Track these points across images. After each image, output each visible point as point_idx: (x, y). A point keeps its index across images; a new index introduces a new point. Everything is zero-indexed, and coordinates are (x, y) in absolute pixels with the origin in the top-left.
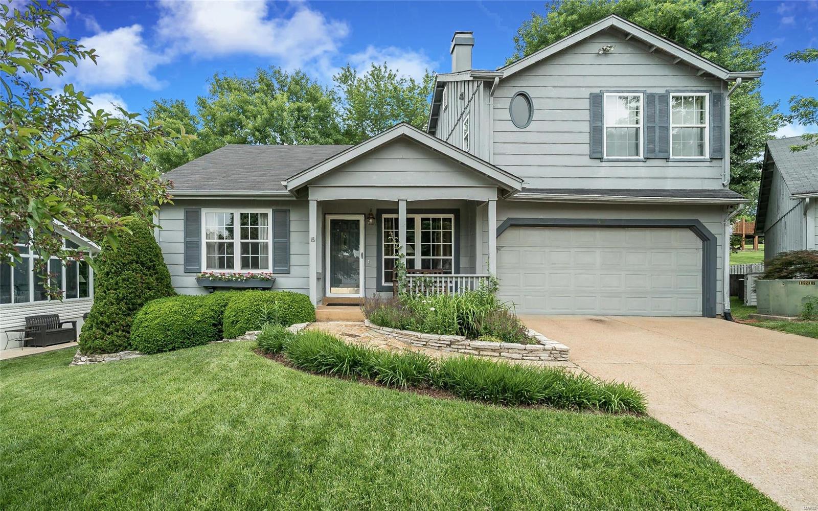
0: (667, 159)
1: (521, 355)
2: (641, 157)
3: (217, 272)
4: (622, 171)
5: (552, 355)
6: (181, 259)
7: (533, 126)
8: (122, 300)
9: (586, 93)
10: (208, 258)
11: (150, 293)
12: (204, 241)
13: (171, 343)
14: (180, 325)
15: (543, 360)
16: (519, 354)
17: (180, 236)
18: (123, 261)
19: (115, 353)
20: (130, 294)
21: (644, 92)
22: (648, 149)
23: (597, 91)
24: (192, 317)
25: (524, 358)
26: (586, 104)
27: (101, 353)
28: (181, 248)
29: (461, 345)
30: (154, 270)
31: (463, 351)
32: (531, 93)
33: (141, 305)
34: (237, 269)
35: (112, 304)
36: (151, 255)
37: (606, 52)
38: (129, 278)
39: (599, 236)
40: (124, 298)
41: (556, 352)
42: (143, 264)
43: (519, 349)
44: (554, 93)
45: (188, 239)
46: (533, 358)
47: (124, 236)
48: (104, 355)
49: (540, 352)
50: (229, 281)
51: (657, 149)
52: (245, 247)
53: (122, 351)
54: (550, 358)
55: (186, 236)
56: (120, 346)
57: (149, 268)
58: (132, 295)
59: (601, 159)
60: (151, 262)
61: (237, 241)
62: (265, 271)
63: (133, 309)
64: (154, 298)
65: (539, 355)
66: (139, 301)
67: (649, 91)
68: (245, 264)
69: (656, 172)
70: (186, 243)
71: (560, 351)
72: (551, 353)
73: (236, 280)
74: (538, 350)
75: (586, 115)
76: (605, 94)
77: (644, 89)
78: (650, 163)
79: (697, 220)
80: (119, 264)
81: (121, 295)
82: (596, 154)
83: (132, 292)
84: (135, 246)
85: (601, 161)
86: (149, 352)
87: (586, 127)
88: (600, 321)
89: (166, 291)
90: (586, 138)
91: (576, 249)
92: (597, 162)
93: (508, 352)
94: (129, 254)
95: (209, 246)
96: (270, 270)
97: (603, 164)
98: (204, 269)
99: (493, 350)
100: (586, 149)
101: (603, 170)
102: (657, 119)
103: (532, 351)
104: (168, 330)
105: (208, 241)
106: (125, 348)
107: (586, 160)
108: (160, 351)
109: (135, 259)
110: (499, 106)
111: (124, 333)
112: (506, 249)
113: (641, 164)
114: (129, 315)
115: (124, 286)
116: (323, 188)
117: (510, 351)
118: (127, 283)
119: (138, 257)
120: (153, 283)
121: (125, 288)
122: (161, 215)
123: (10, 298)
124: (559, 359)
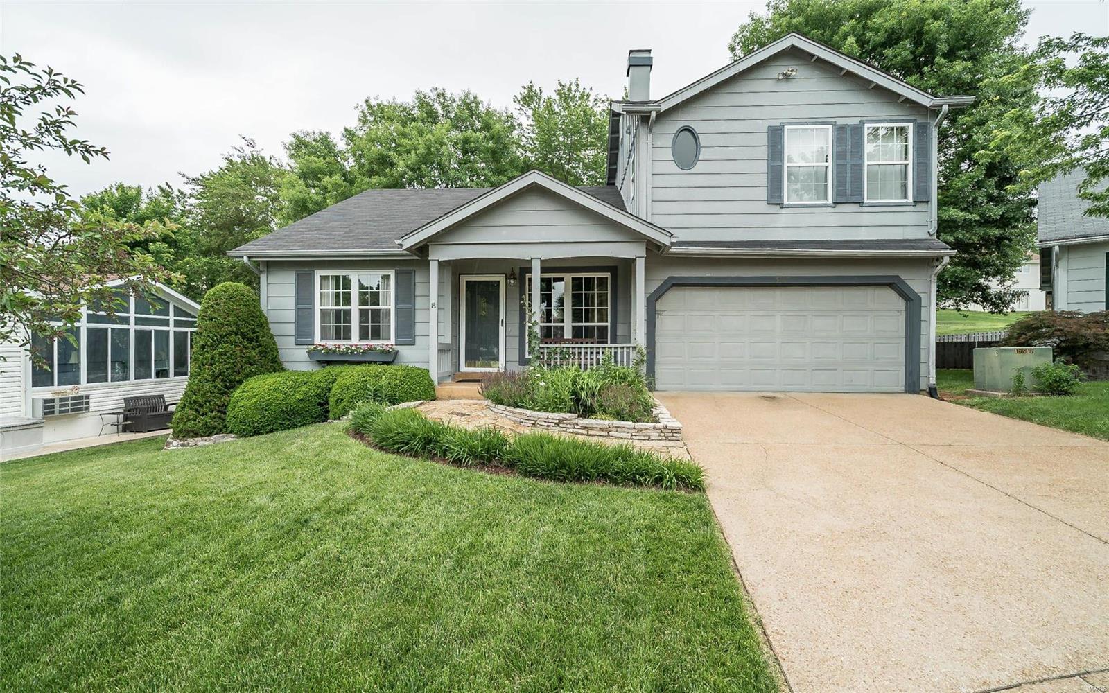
0: (861, 203)
1: (630, 435)
2: (830, 202)
3: (331, 343)
4: (807, 220)
5: (662, 434)
6: (291, 329)
7: (699, 167)
8: (218, 377)
9: (763, 126)
10: (322, 328)
11: (249, 369)
12: (318, 308)
13: (269, 425)
14: (280, 404)
15: (652, 440)
16: (628, 433)
17: (291, 303)
18: (221, 333)
19: (208, 436)
20: (227, 369)
21: (834, 124)
22: (838, 193)
23: (776, 123)
24: (293, 395)
25: (634, 437)
26: (763, 139)
27: (193, 437)
28: (291, 316)
29: (570, 424)
30: (257, 342)
31: (571, 430)
32: (697, 128)
33: (240, 382)
34: (355, 340)
35: (207, 381)
36: (253, 325)
37: (787, 77)
38: (226, 352)
39: (779, 295)
40: (220, 374)
41: (668, 431)
42: (243, 336)
43: (629, 428)
44: (724, 127)
45: (300, 306)
46: (643, 438)
47: (222, 304)
48: (196, 439)
49: (650, 431)
50: (344, 354)
51: (849, 191)
52: (363, 314)
53: (217, 433)
54: (660, 438)
55: (297, 303)
56: (214, 428)
57: (250, 340)
58: (230, 371)
59: (781, 205)
60: (253, 333)
61: (355, 307)
62: (386, 342)
63: (231, 386)
64: (255, 374)
65: (648, 434)
66: (237, 378)
67: (840, 122)
68: (364, 335)
69: (849, 219)
70: (298, 310)
71: (672, 430)
72: (662, 432)
73: (352, 353)
74: (647, 429)
75: (763, 153)
76: (786, 127)
77: (834, 120)
78: (840, 208)
79: (897, 276)
80: (216, 336)
81: (217, 371)
82: (775, 198)
83: (229, 368)
85: (781, 208)
86: (244, 434)
87: (763, 166)
88: (773, 398)
89: (271, 366)
90: (763, 180)
91: (752, 313)
92: (776, 209)
93: (617, 431)
94: (227, 325)
95: (324, 314)
96: (393, 341)
97: (784, 211)
98: (317, 339)
99: (602, 429)
100: (763, 193)
101: (784, 217)
102: (849, 156)
103: (641, 430)
104: (266, 410)
105: (322, 308)
106: (220, 431)
107: (763, 207)
108: (256, 433)
109: (235, 329)
110: (659, 144)
111: (219, 414)
112: (669, 314)
113: (830, 210)
114: (225, 393)
115: (221, 360)
116: (444, 246)
117: (619, 429)
118: (225, 357)
119: (238, 328)
120: (255, 357)
121: (222, 363)
122: (269, 278)
123: (107, 376)
124: (670, 438)
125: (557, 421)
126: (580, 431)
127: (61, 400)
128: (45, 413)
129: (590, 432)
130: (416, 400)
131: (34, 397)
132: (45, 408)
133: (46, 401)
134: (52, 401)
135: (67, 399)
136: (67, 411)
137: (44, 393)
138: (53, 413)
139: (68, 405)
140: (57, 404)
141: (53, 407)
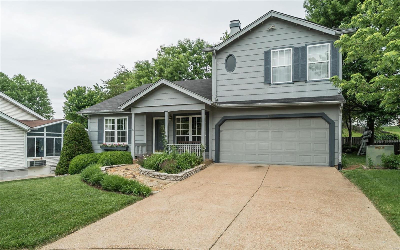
0: (306, 81)
2: (291, 81)
3: (108, 143)
4: (281, 90)
5: (174, 178)
6: (96, 138)
7: (236, 71)
8: (67, 155)
9: (262, 51)
10: (106, 138)
11: (78, 152)
12: (105, 131)
13: (78, 171)
14: (82, 164)
15: (170, 180)
17: (97, 129)
18: (69, 140)
19: (63, 174)
20: (70, 152)
21: (293, 47)
22: (294, 77)
23: (268, 49)
25: (166, 179)
26: (262, 57)
27: (59, 175)
28: (97, 134)
30: (82, 143)
31: (150, 176)
32: (235, 54)
33: (74, 157)
34: (116, 142)
35: (64, 156)
36: (81, 137)
37: (272, 30)
38: (70, 146)
39: (270, 124)
40: (68, 154)
41: (176, 177)
42: (77, 141)
43: (164, 176)
44: (246, 53)
45: (100, 130)
46: (168, 179)
48: (60, 175)
49: (170, 177)
50: (111, 147)
51: (300, 76)
52: (119, 133)
53: (66, 174)
54: (173, 180)
55: (98, 129)
56: (65, 172)
57: (80, 142)
58: (71, 153)
59: (270, 84)
60: (81, 140)
61: (116, 130)
62: (125, 143)
63: (71, 158)
64: (80, 154)
66: (74, 155)
67: (296, 46)
68: (119, 141)
69: (300, 88)
70: (99, 132)
71: (177, 177)
73: (113, 147)
75: (262, 62)
76: (272, 51)
77: (293, 45)
78: (296, 84)
79: (323, 113)
80: (68, 141)
81: (67, 153)
82: (267, 81)
83: (71, 152)
86: (72, 174)
87: (262, 68)
89: (87, 151)
90: (262, 74)
91: (259, 130)
92: (268, 86)
93: (161, 177)
94: (71, 137)
95: (107, 133)
96: (127, 143)
97: (271, 86)
98: (104, 142)
99: (158, 176)
100: (262, 80)
101: (271, 90)
102: (300, 61)
103: (168, 176)
104: (77, 166)
105: (106, 131)
106: (67, 173)
107: (262, 85)
108: (75, 174)
109: (74, 139)
110: (220, 63)
111: (67, 167)
112: (225, 131)
113: (291, 85)
114: (70, 160)
115: (69, 149)
116: (136, 108)
118: (70, 148)
119: (75, 138)
120: (81, 148)
121: (69, 150)
122: (91, 121)
123: (53, 154)
124: (176, 180)
125: (147, 172)
126: (153, 176)
127: (36, 162)
128: (31, 166)
129: (155, 177)
131: (28, 161)
132: (31, 164)
133: (31, 162)
134: (33, 162)
135: (38, 161)
136: (38, 165)
137: (31, 159)
138: (33, 166)
139: (40, 163)
140: (35, 163)
141: (33, 164)
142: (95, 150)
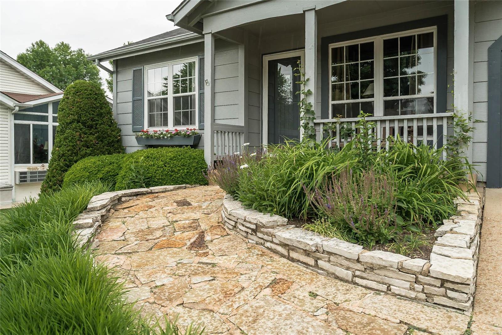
1: (350, 273)
5: (419, 287)
6: (129, 118)
10: (150, 117)
11: (84, 151)
12: (146, 98)
15: (395, 295)
16: (348, 269)
17: (129, 96)
20: (68, 151)
24: (96, 174)
25: (357, 280)
28: (129, 107)
30: (96, 128)
31: (268, 244)
33: (76, 162)
34: (170, 126)
36: (93, 114)
41: (432, 281)
42: (84, 124)
43: (347, 259)
45: (136, 98)
46: (374, 285)
47: (70, 98)
49: (390, 274)
50: (159, 138)
52: (177, 101)
54: (413, 294)
55: (134, 96)
57: (91, 127)
60: (93, 121)
61: (170, 96)
62: (191, 127)
64: (90, 155)
65: (387, 280)
68: (177, 122)
70: (134, 101)
71: (444, 282)
72: (417, 281)
73: (163, 137)
74: (385, 268)
83: (70, 150)
84: (78, 107)
89: (106, 149)
93: (329, 261)
94: (71, 114)
95: (151, 103)
96: (196, 126)
98: (146, 127)
99: (307, 253)
103: (371, 268)
105: (149, 98)
109: (77, 118)
115: (65, 143)
117: (332, 258)
118: (67, 141)
119: (80, 117)
120: (91, 141)
121: (65, 145)
122: (118, 77)
124: (437, 300)
125: (253, 227)
126: (280, 249)
127: (31, 173)
128: (21, 181)
129: (293, 255)
130: (176, 183)
131: (16, 170)
132: (21, 178)
133: (21, 173)
134: (25, 173)
135: (35, 173)
136: (36, 180)
137: (23, 168)
138: (25, 181)
139: (39, 176)
140: (28, 175)
141: (26, 177)
142: (127, 148)
